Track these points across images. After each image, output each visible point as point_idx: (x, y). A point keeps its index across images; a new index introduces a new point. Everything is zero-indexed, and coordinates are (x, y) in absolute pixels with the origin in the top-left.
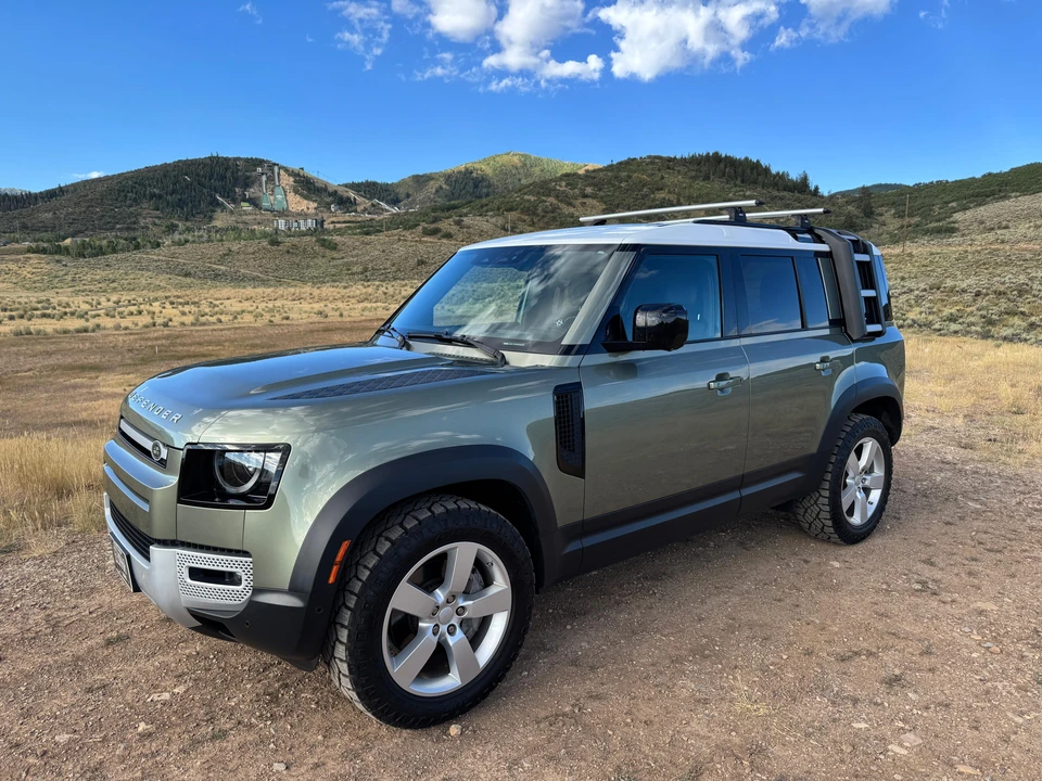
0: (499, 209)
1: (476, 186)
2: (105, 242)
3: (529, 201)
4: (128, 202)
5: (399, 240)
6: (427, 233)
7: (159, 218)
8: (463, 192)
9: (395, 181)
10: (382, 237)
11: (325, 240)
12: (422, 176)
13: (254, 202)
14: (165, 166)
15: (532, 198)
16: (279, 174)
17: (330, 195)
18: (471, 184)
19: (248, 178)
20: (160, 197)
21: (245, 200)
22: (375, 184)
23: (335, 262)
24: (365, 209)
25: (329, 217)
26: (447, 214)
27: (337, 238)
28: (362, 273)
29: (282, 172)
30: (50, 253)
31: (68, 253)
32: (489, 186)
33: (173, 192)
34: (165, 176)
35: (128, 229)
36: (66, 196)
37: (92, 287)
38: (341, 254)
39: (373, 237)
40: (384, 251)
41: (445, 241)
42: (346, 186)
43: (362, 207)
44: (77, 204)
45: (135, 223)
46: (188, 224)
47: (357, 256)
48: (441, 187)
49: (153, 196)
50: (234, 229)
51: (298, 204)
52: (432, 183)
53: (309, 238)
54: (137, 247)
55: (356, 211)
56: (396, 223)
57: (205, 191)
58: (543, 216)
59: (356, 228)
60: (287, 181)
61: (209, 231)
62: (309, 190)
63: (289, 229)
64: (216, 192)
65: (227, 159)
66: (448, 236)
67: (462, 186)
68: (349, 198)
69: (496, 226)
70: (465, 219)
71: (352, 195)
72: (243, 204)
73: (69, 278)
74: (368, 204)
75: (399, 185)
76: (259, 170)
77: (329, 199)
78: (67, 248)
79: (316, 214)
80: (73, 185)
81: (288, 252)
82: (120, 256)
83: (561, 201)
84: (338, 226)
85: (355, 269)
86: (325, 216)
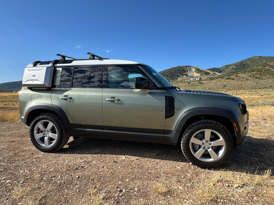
0: (249, 71)
1: (244, 66)
3: (260, 68)
5: (219, 81)
6: (227, 79)
8: (240, 68)
9: (221, 67)
10: (214, 80)
11: (200, 82)
12: (228, 65)
13: (186, 75)
14: (169, 69)
15: (261, 68)
16: (192, 68)
17: (204, 72)
18: (242, 66)
19: (185, 70)
20: (167, 75)
21: (184, 75)
22: (215, 68)
23: (202, 87)
24: (212, 74)
25: (203, 77)
26: (233, 74)
27: (203, 82)
28: (208, 89)
32: (248, 66)
33: (170, 74)
34: (169, 71)
38: (204, 85)
39: (212, 81)
40: (215, 84)
41: (232, 80)
42: (208, 69)
43: (211, 74)
46: (172, 80)
47: (208, 85)
48: (233, 67)
49: (166, 75)
50: (182, 81)
51: (196, 74)
52: (231, 66)
53: (197, 82)
55: (210, 75)
56: (219, 77)
57: (176, 73)
58: (264, 72)
59: (209, 79)
60: (194, 70)
61: (176, 82)
62: (199, 71)
63: (193, 80)
64: (179, 73)
65: (181, 66)
66: (233, 79)
67: (239, 66)
68: (208, 72)
69: (248, 76)
70: (238, 75)
71: (209, 71)
74: (213, 73)
75: (221, 68)
76: (188, 68)
77: (203, 73)
79: (200, 77)
81: (192, 85)
83: (271, 68)
84: (205, 79)
85: (207, 89)
86: (202, 77)
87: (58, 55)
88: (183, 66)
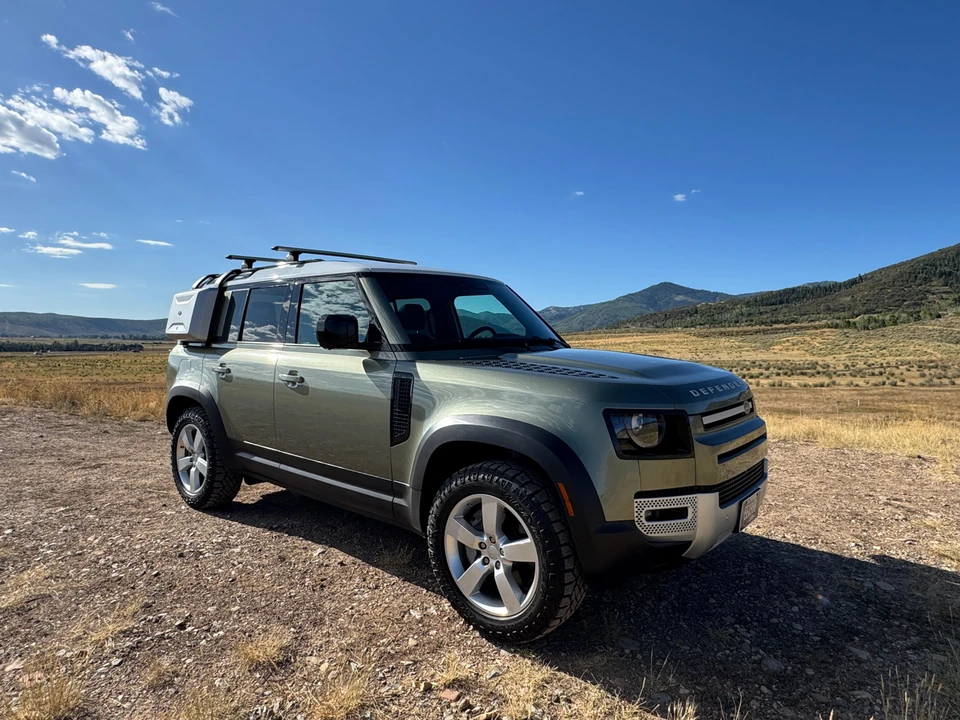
2: (888, 317)
4: (918, 281)
7: (947, 292)
20: (950, 274)
30: (842, 327)
31: (856, 328)
35: (914, 304)
36: (864, 282)
37: (864, 354)
44: (872, 288)
45: (922, 299)
49: (941, 274)
54: (918, 318)
73: (848, 346)
78: (855, 324)
80: (871, 273)
82: (899, 327)
87: (230, 257)
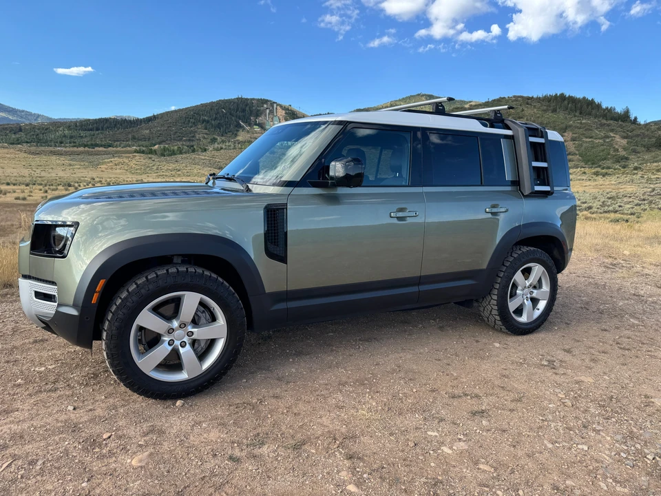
2: (176, 148)
4: (190, 124)
7: (206, 134)
13: (261, 126)
14: (212, 103)
16: (276, 109)
19: (258, 111)
20: (208, 122)
21: (256, 125)
29: (278, 107)
30: (147, 154)
31: (156, 154)
33: (216, 119)
34: (211, 109)
35: (189, 140)
36: (157, 121)
37: (167, 174)
44: (162, 125)
45: (193, 137)
46: (223, 138)
49: (204, 121)
50: (249, 141)
54: (194, 151)
57: (233, 118)
60: (281, 113)
61: (235, 143)
64: (240, 119)
65: (247, 99)
72: (255, 127)
73: (155, 168)
76: (265, 106)
78: (155, 151)
80: (161, 114)
82: (184, 156)
88: (254, 99)
